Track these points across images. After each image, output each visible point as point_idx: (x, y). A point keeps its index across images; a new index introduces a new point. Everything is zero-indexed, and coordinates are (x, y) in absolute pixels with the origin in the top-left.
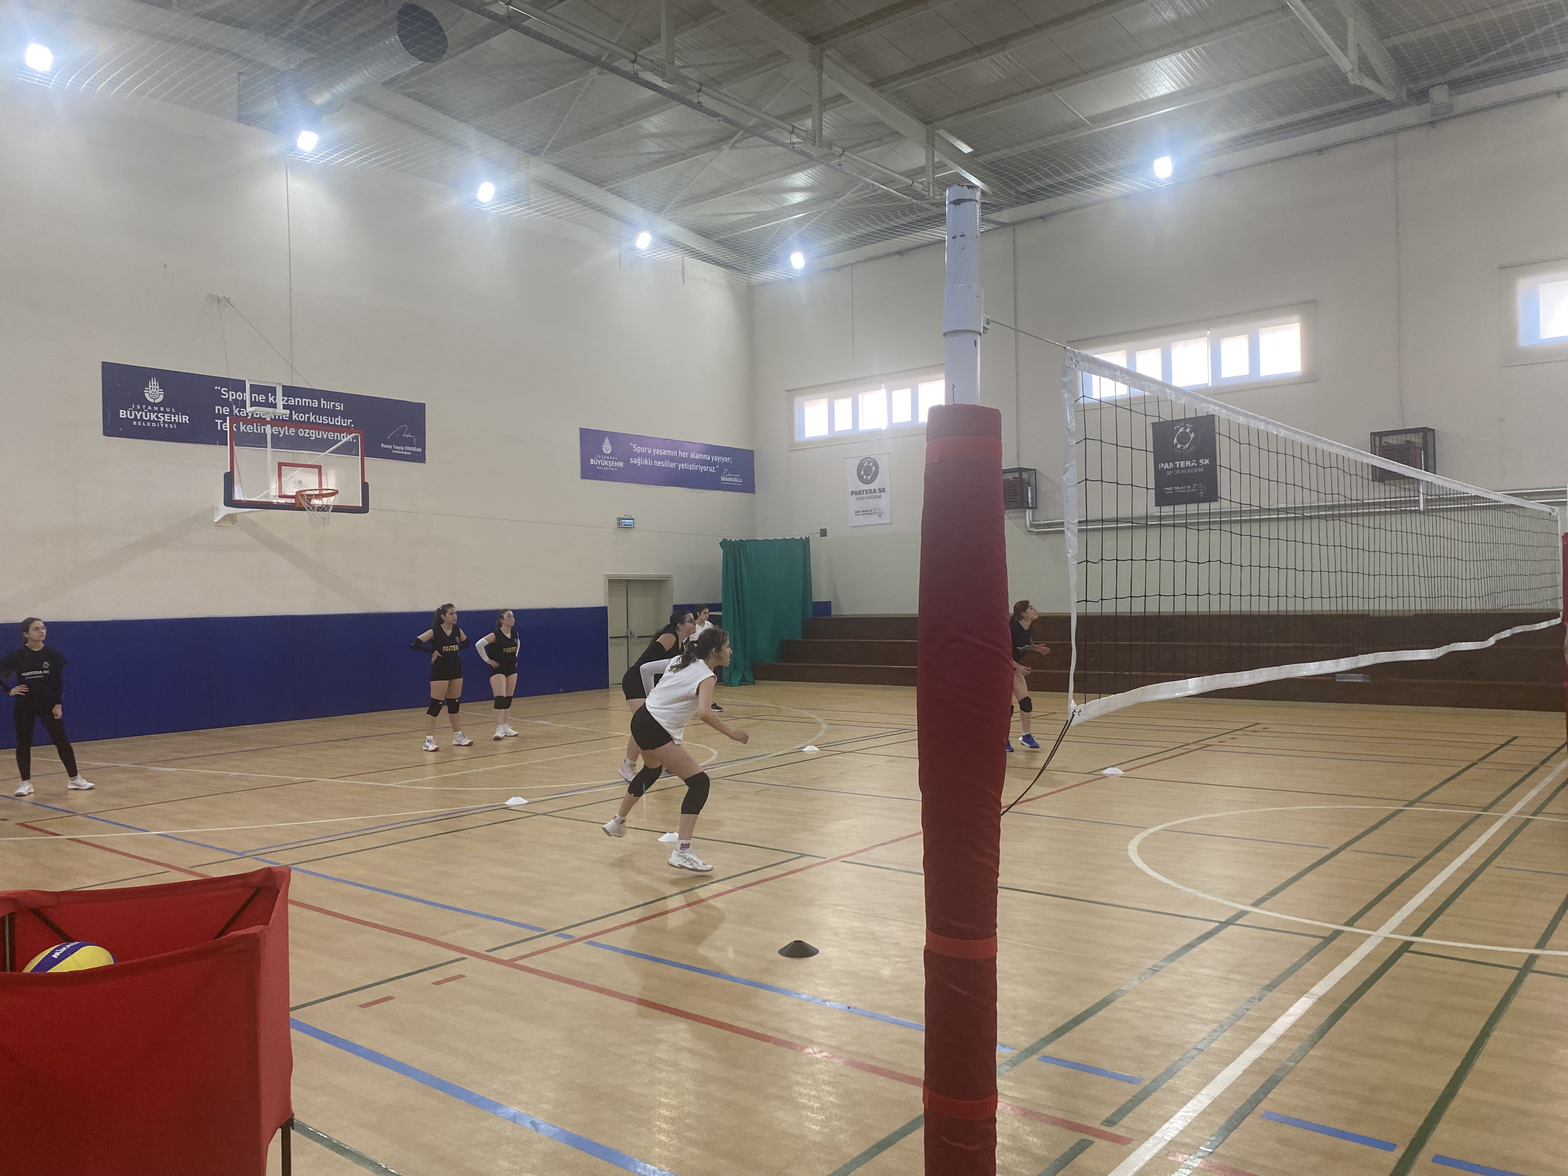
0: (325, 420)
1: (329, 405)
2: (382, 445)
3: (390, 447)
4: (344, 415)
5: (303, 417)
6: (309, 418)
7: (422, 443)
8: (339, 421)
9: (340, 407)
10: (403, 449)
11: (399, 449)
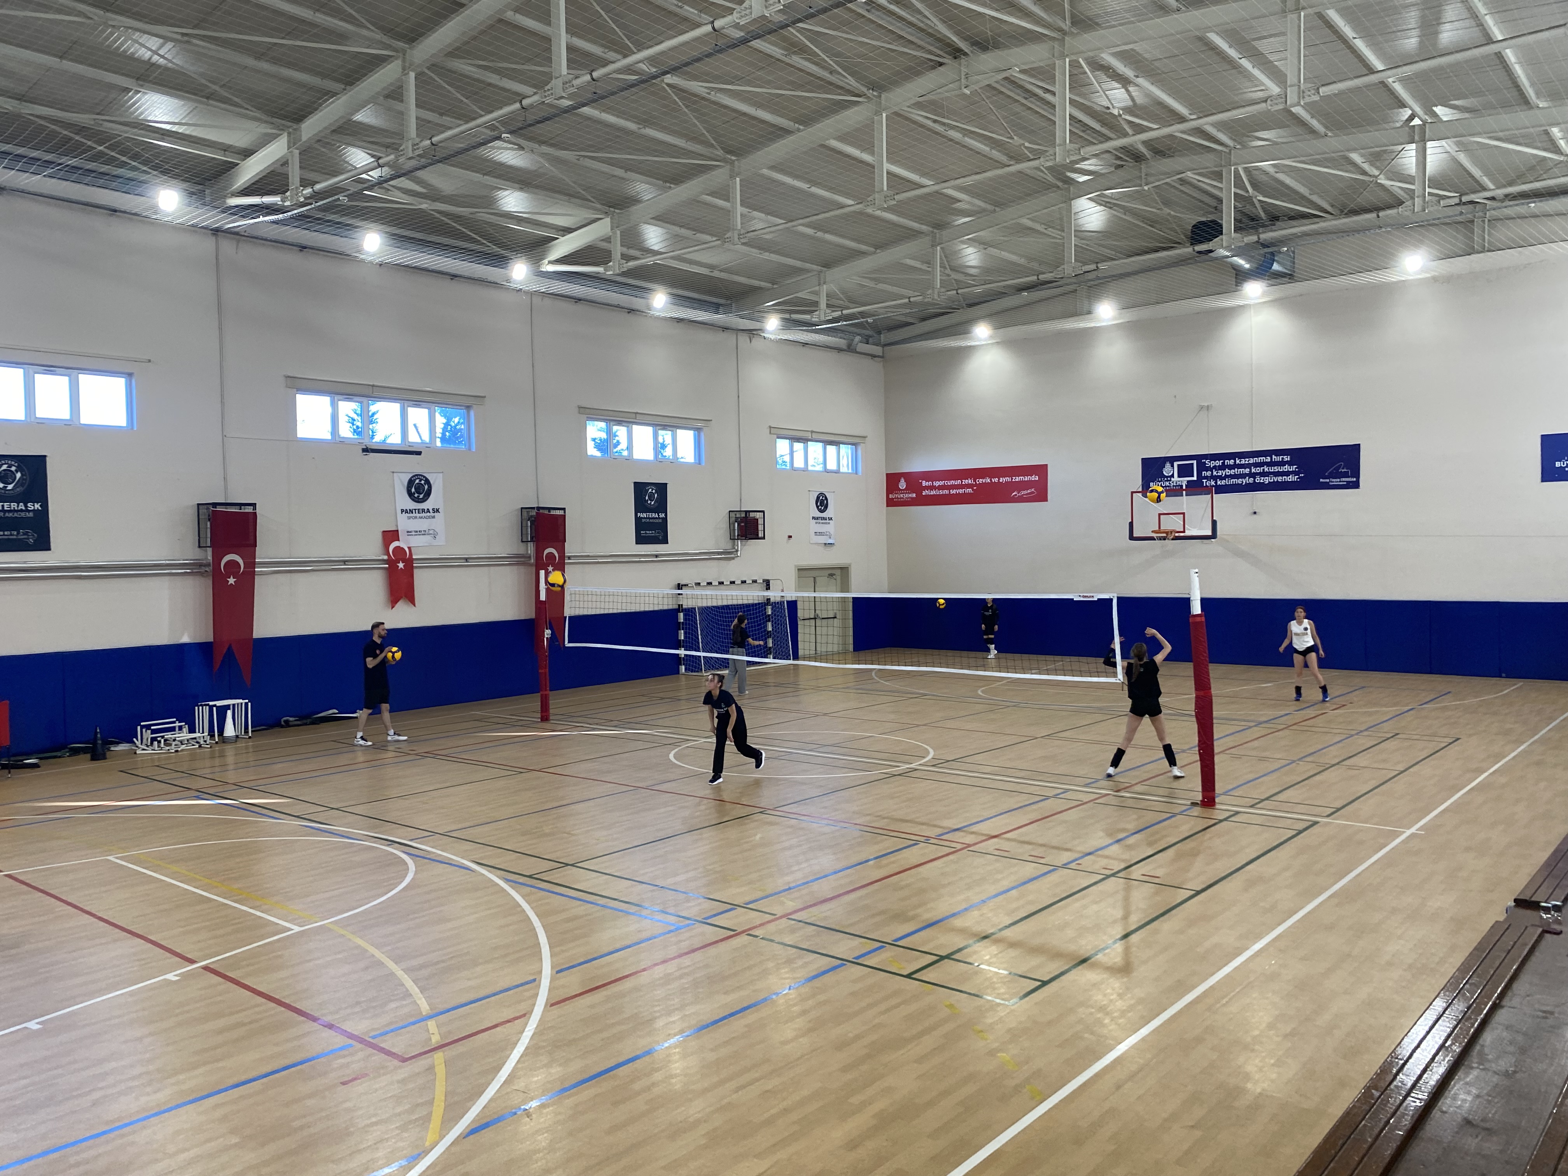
0: (1276, 469)
1: (1279, 458)
2: (1321, 480)
3: (1328, 480)
4: (1290, 463)
5: (1259, 470)
6: (1264, 470)
7: (1356, 473)
8: (1286, 468)
9: (1287, 458)
10: (1339, 480)
11: (1335, 481)
